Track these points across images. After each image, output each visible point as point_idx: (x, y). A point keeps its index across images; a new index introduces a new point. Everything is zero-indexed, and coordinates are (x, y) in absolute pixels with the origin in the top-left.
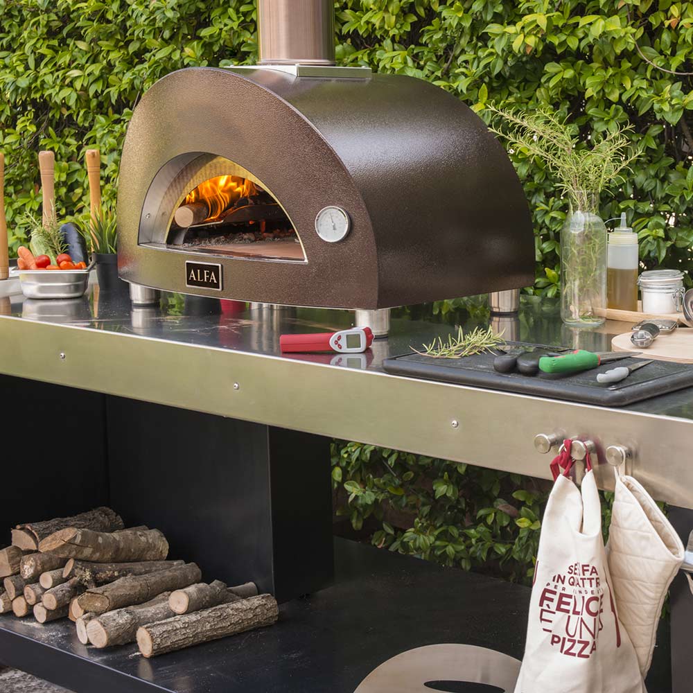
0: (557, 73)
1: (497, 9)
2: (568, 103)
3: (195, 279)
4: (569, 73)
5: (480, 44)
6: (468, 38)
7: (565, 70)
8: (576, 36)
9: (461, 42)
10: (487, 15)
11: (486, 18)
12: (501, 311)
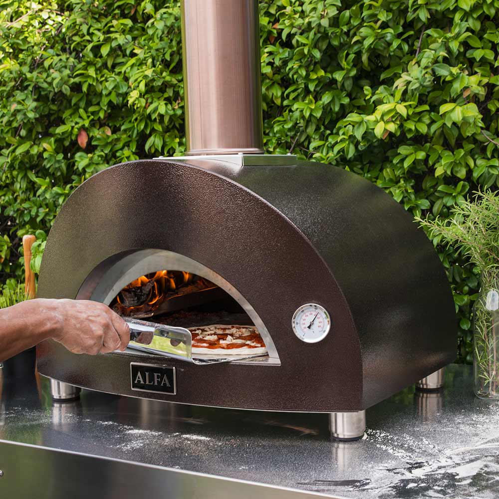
0: (409, 155)
1: (344, 101)
2: (413, 181)
3: (142, 382)
4: (421, 155)
5: (328, 132)
6: (314, 127)
7: (415, 152)
8: (424, 122)
9: (308, 131)
10: (334, 106)
11: (335, 109)
12: (429, 387)
